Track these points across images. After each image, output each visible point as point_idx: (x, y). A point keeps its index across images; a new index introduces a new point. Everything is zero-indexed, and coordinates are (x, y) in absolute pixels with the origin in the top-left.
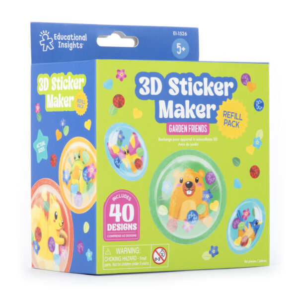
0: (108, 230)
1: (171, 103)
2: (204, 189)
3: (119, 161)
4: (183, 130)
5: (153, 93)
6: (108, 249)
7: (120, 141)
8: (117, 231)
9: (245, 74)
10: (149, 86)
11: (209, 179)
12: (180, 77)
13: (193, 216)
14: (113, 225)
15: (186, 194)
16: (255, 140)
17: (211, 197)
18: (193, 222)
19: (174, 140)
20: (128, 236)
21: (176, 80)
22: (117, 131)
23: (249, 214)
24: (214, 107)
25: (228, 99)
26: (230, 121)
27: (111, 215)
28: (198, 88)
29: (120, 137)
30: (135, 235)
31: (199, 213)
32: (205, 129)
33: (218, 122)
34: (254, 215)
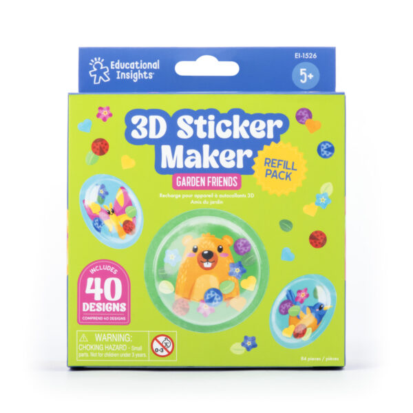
0: (84, 310)
1: (179, 149)
2: (231, 261)
3: (100, 223)
4: (199, 184)
5: (153, 135)
6: (84, 335)
7: (102, 197)
8: (96, 312)
9: (302, 110)
10: (147, 127)
11: (239, 248)
12: (195, 115)
13: (214, 296)
14: (91, 304)
15: (202, 267)
16: (318, 197)
17: (243, 271)
18: (213, 303)
19: (184, 196)
20: (112, 318)
21: (189, 119)
22: (97, 185)
23: (307, 296)
24: (249, 153)
25: (273, 143)
26: (275, 171)
27: (88, 291)
28: (224, 128)
29: (102, 192)
30: (124, 319)
31: (224, 291)
32: (233, 182)
33: (255, 174)
34: (316, 297)
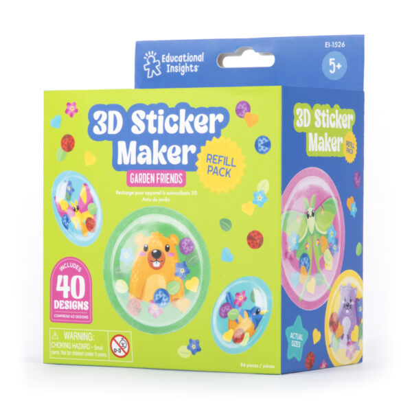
0: (55, 307)
1: (133, 144)
2: (177, 261)
3: (68, 220)
4: (149, 180)
5: (111, 132)
6: (55, 332)
7: (69, 194)
8: (64, 310)
9: (242, 103)
10: (106, 123)
11: (184, 248)
12: (147, 109)
13: (162, 296)
14: (61, 301)
15: (152, 266)
16: (255, 195)
17: (188, 272)
18: (162, 304)
19: (137, 193)
20: (77, 317)
21: (142, 113)
22: (65, 181)
23: (245, 299)
24: (193, 149)
25: (214, 138)
26: (216, 168)
27: (59, 288)
28: (172, 123)
29: (69, 189)
30: (86, 317)
31: (171, 292)
32: (179, 179)
33: (198, 170)
34: (253, 300)
